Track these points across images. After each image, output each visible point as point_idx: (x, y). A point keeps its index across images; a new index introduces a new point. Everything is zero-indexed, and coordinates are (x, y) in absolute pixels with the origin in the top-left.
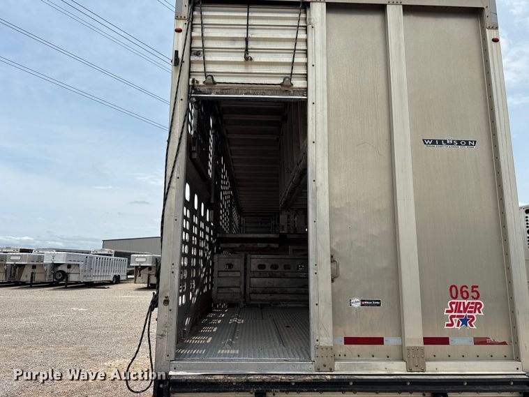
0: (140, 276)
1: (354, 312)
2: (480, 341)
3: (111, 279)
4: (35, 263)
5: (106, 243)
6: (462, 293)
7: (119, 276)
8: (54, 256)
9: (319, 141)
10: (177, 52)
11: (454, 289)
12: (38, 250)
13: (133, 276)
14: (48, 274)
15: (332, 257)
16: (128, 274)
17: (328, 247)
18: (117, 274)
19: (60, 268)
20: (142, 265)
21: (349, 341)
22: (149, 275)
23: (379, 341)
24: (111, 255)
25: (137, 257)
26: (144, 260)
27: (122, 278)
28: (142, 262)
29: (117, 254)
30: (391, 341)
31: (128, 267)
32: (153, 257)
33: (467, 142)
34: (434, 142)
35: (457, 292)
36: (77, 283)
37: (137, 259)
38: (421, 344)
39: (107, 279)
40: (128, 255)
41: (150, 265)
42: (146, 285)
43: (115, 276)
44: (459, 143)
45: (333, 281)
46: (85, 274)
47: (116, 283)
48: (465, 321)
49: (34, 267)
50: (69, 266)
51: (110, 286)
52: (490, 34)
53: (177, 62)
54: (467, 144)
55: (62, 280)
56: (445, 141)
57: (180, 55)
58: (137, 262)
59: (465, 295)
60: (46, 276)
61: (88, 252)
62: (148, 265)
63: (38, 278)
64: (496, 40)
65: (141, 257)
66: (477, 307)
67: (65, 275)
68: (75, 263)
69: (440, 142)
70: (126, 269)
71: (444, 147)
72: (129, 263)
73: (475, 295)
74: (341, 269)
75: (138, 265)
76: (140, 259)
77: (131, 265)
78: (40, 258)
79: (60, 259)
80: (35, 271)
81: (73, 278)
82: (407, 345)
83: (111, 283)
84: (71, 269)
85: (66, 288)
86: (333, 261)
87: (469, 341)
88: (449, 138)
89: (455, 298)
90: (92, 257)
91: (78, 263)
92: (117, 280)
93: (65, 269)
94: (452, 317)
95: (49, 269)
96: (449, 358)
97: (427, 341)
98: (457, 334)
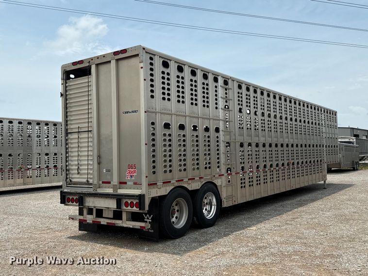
1: (104, 174)
2: (135, 184)
11: (129, 166)
15: (99, 156)
21: (103, 182)
23: (110, 183)
30: (112, 183)
33: (135, 111)
38: (117, 183)
44: (133, 112)
45: (99, 164)
48: (131, 177)
52: (140, 65)
57: (63, 93)
59: (132, 168)
64: (142, 68)
66: (135, 172)
69: (127, 112)
71: (129, 114)
73: (135, 168)
74: (101, 160)
87: (131, 183)
88: (130, 111)
89: (130, 169)
94: (128, 175)
96: (127, 188)
97: (121, 183)
98: (129, 181)
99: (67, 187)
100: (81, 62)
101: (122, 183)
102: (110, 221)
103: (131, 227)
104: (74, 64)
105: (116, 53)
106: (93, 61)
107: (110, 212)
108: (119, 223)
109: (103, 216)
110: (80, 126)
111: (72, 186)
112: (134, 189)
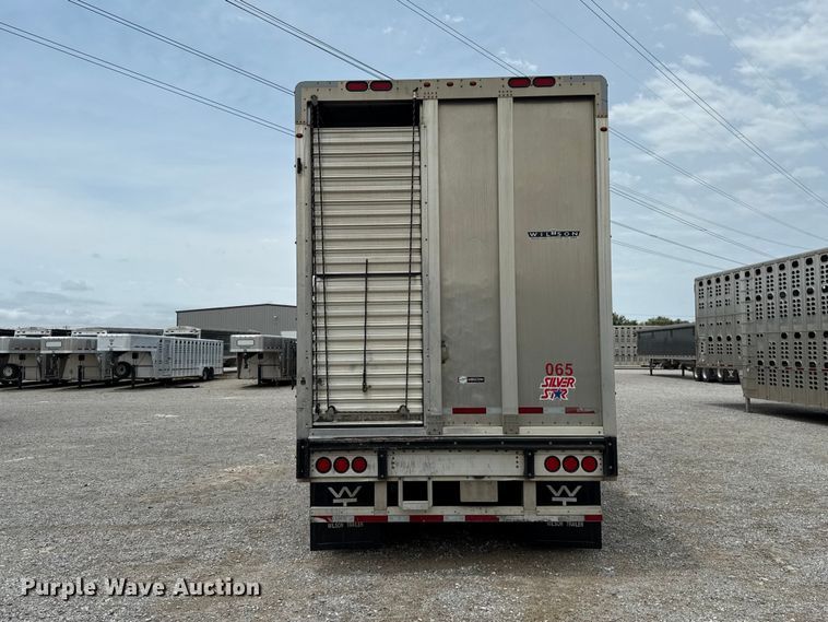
0: (246, 367)
1: (461, 388)
2: (570, 411)
3: (200, 374)
4: (83, 351)
5: (183, 316)
6: (557, 369)
7: (212, 368)
8: (112, 341)
9: (431, 237)
10: (299, 160)
11: (550, 367)
12: (80, 331)
13: (235, 369)
14: (103, 368)
15: (443, 342)
16: (225, 365)
17: (439, 333)
18: (209, 366)
19: (121, 359)
20: (248, 350)
21: (456, 411)
22: (260, 367)
23: (483, 411)
24: (195, 336)
25: (241, 339)
26: (251, 343)
27: (216, 372)
28: (249, 347)
29: (205, 334)
30: (491, 411)
31: (225, 354)
32: (265, 338)
33: (571, 233)
34: (539, 235)
35: (552, 369)
36: (147, 380)
37: (240, 343)
38: (517, 413)
39: (193, 374)
40: (225, 336)
41: (261, 350)
42: (256, 382)
43: (206, 368)
44: (563, 234)
45: (443, 362)
46: (161, 366)
47: (208, 380)
48: (558, 394)
49: (81, 357)
50: (135, 355)
51: (201, 384)
52: (600, 123)
53: (300, 168)
54: (571, 235)
55: (125, 376)
56: (550, 233)
57: (302, 161)
58: (241, 347)
59: (559, 371)
60: (101, 370)
61: (159, 333)
62: (257, 350)
63: (90, 374)
64: (604, 130)
65: (245, 339)
66: (570, 382)
67: (131, 369)
68: (142, 350)
69: (544, 235)
70: (221, 357)
71: (548, 238)
72: (227, 348)
73: (569, 371)
74: (450, 352)
75: (242, 350)
76: (244, 342)
77: (232, 350)
78: (91, 344)
79: (122, 344)
80: (83, 363)
81: (143, 373)
82: (504, 413)
83: (200, 380)
84: (138, 360)
85: (133, 388)
86: (443, 346)
87: (561, 410)
89: (551, 374)
90: (167, 341)
91: (149, 350)
92: (209, 375)
93: (129, 359)
94: (547, 390)
95: (104, 360)
96: (543, 424)
97: (522, 410)
98: (551, 404)
99: (314, 427)
100: (384, 85)
101: (530, 411)
102: (477, 511)
103: (555, 519)
104: (353, 86)
105: (517, 82)
106: (430, 89)
107: (486, 488)
108: (510, 513)
109: (463, 500)
110: (371, 258)
111: (335, 423)
112: (568, 424)
